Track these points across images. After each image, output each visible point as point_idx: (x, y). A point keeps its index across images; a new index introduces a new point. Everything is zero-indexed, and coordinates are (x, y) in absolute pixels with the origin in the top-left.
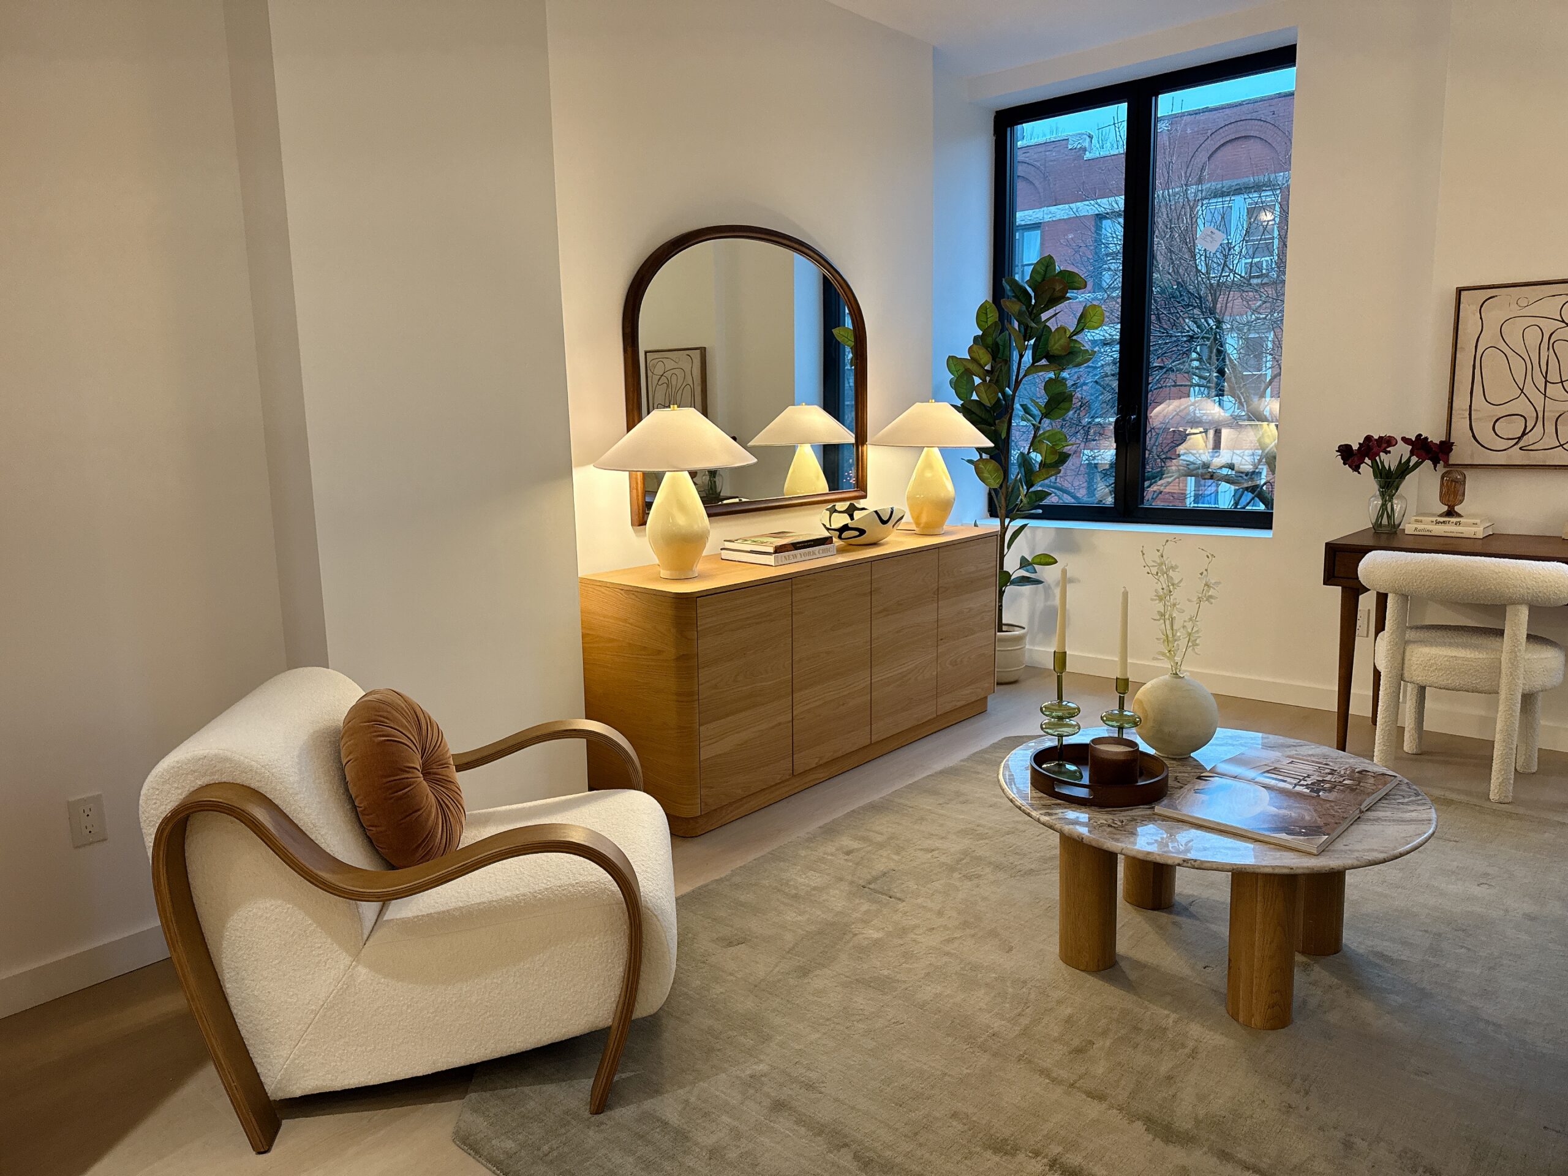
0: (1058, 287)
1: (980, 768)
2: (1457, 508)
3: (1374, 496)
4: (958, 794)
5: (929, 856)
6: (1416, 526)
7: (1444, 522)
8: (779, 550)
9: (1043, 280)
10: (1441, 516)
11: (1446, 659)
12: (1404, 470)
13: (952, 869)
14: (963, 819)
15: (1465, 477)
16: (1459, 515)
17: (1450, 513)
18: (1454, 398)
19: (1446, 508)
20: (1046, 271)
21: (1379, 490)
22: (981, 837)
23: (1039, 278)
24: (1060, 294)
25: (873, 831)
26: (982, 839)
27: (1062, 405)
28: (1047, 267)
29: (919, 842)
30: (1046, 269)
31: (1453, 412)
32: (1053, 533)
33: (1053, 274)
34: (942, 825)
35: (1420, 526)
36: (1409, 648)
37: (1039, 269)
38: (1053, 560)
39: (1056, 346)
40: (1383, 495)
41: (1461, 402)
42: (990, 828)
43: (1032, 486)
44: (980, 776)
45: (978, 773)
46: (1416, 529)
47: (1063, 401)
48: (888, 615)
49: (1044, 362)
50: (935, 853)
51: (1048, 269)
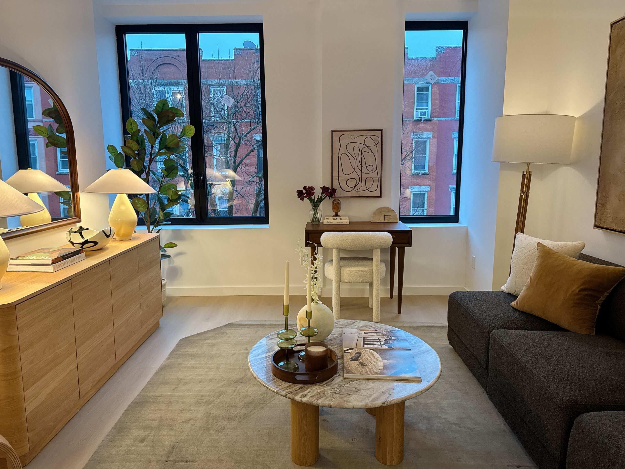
0: (171, 115)
1: (180, 360)
2: (338, 213)
3: (311, 210)
4: (179, 380)
5: (190, 425)
6: (327, 221)
7: (336, 219)
8: (54, 262)
9: (162, 111)
10: (333, 216)
11: (356, 272)
12: (320, 200)
13: (207, 429)
14: (192, 395)
15: (340, 201)
16: (339, 216)
17: (337, 215)
18: (333, 172)
19: (335, 213)
20: (163, 107)
21: (312, 208)
22: (208, 403)
23: (160, 110)
24: (171, 119)
25: (148, 420)
26: (210, 404)
27: (173, 171)
28: (164, 105)
29: (179, 418)
30: (163, 106)
31: (333, 177)
32: (171, 232)
33: (167, 108)
34: (183, 402)
35: (328, 221)
36: (342, 269)
37: (159, 105)
38: (175, 245)
39: (170, 144)
40: (314, 210)
41: (335, 174)
42: (209, 396)
43: (165, 210)
44: (182, 366)
45: (181, 364)
46: (327, 222)
47: (174, 170)
48: (119, 289)
49: (163, 151)
50: (191, 421)
51: (164, 106)
